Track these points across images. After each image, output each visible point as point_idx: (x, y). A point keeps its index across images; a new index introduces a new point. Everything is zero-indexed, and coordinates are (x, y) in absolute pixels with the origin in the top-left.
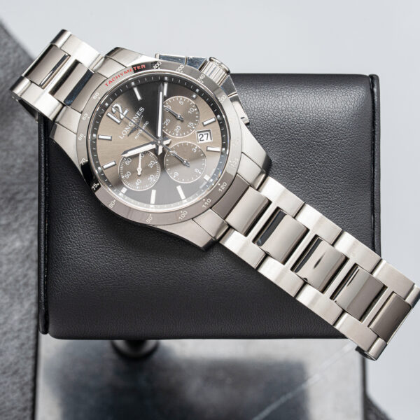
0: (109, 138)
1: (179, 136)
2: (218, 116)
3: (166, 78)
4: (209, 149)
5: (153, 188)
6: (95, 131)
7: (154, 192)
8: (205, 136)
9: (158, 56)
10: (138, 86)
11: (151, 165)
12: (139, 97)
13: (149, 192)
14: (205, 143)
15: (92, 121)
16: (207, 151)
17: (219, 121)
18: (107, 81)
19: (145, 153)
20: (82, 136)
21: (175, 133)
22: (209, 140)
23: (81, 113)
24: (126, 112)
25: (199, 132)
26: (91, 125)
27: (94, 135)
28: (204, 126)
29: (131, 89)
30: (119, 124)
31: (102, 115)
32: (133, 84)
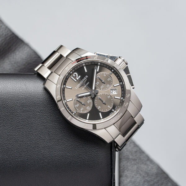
0: (71, 88)
1: (102, 90)
2: (121, 83)
3: (99, 64)
4: (115, 97)
5: (88, 112)
6: (65, 84)
7: (88, 115)
8: (114, 91)
9: (96, 53)
10: (86, 66)
11: (88, 102)
12: (86, 71)
13: (87, 114)
14: (114, 95)
15: (64, 79)
16: (114, 98)
17: (121, 85)
18: (73, 62)
19: (86, 96)
20: (59, 86)
21: (101, 88)
22: (116, 93)
23: (59, 75)
24: (80, 77)
25: (111, 89)
26: (64, 81)
27: (64, 86)
28: (114, 87)
29: (83, 67)
30: (76, 82)
31: (69, 77)
32: (84, 64)
